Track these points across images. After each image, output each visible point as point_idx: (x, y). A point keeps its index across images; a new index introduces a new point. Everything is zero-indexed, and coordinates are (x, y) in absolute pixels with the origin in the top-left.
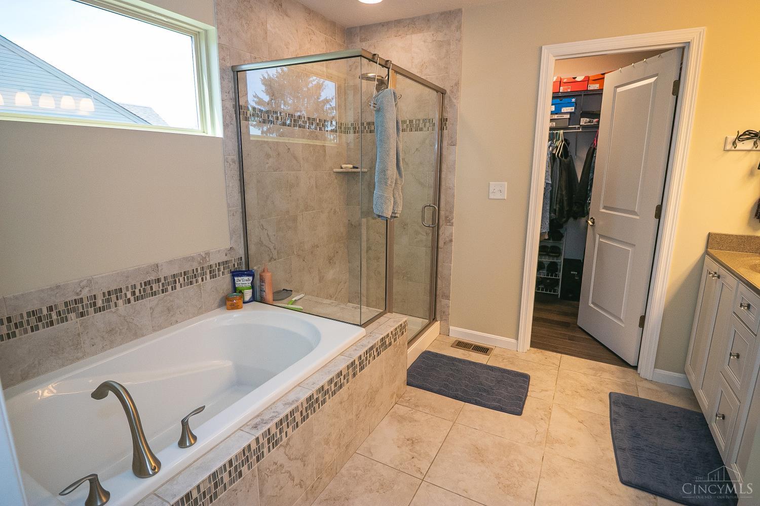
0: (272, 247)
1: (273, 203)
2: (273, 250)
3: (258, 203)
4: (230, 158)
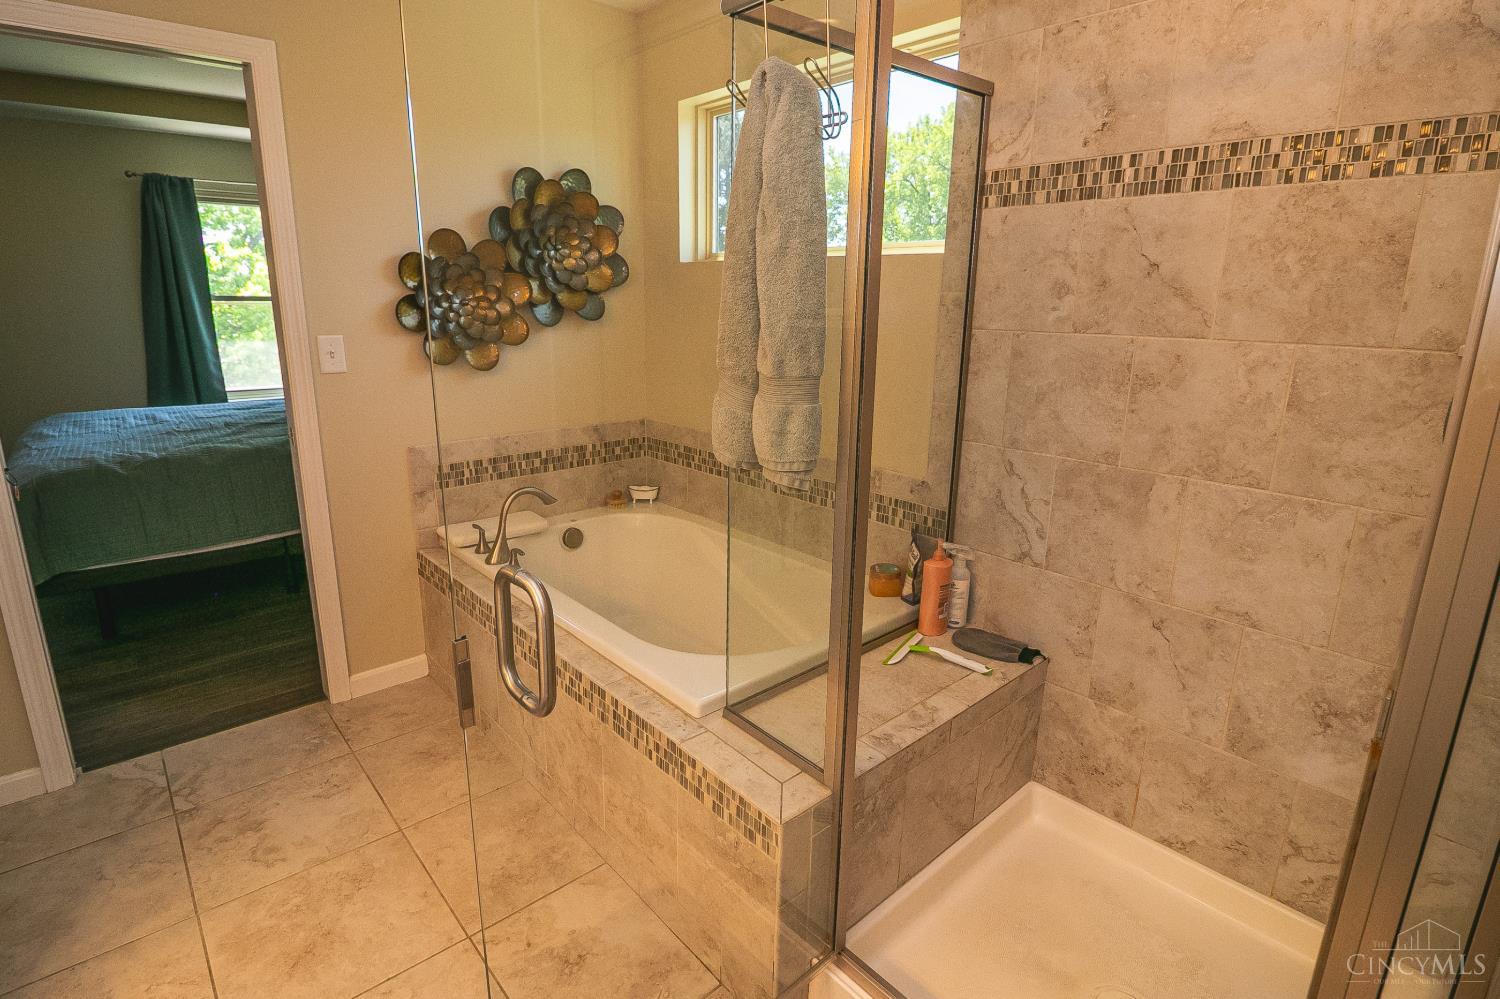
0: (1031, 527)
1: (1058, 418)
2: (1034, 537)
3: (1008, 409)
4: (951, 295)
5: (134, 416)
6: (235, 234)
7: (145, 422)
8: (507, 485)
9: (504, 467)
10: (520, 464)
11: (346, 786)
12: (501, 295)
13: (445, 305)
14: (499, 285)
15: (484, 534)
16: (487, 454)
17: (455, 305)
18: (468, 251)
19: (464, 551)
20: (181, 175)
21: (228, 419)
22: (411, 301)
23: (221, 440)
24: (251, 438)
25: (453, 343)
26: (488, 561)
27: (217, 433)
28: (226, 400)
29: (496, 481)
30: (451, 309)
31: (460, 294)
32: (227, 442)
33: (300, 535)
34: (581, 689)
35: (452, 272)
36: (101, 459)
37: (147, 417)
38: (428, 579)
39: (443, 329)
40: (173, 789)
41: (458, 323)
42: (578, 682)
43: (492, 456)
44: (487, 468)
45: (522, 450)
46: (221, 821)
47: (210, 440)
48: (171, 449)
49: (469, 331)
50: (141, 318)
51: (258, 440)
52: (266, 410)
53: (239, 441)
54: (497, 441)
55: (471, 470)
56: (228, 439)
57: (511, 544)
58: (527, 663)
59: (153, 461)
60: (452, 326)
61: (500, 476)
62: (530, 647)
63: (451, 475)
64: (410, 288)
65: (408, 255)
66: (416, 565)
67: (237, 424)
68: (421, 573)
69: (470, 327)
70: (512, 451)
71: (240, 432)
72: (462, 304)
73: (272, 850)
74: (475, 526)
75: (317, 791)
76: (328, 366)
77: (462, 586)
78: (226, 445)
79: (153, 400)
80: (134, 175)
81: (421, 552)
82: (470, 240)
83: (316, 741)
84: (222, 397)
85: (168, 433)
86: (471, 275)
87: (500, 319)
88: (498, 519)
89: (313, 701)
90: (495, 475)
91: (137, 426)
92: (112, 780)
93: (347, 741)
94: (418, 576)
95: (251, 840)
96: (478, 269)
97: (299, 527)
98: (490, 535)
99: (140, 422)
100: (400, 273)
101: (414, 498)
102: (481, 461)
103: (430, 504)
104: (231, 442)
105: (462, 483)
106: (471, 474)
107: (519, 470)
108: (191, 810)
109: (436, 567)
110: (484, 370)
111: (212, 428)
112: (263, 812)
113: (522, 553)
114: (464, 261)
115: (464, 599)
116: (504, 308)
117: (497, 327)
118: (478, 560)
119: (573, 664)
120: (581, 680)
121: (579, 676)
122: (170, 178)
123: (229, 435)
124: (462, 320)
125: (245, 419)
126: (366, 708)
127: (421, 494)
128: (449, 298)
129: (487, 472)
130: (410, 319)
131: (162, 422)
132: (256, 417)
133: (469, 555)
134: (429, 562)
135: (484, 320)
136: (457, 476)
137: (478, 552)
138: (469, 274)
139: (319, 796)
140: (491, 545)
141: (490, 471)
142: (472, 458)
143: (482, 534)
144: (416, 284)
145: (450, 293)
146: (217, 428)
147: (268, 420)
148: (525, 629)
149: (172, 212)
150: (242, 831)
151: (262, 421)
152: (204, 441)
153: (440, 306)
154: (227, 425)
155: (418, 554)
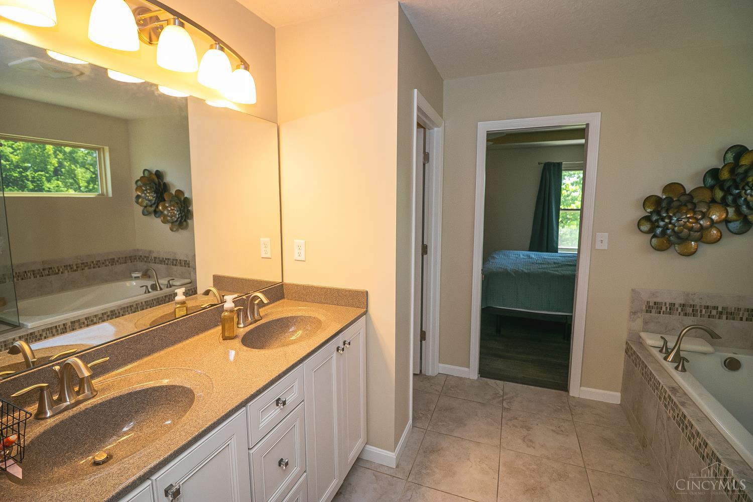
5: (523, 254)
6: (578, 178)
7: (526, 257)
8: (689, 320)
9: (689, 310)
10: (701, 311)
11: (567, 434)
12: (704, 215)
13: (667, 221)
14: (704, 210)
15: (667, 343)
16: (679, 301)
17: (673, 221)
18: (687, 192)
19: (652, 348)
20: (558, 161)
21: (555, 261)
22: (647, 219)
23: (551, 269)
24: (562, 270)
25: (669, 240)
26: (665, 359)
27: (550, 266)
28: (557, 252)
29: (682, 317)
30: (670, 223)
31: (678, 215)
32: (552, 270)
33: (572, 316)
34: (705, 453)
35: (675, 204)
36: (509, 269)
37: (527, 256)
38: (629, 356)
39: (664, 233)
40: (504, 398)
41: (673, 230)
42: (704, 447)
43: (682, 302)
44: (677, 309)
45: (704, 303)
46: (516, 419)
47: (546, 268)
48: (532, 270)
49: (681, 235)
50: (533, 218)
51: (565, 272)
52: (571, 259)
53: (557, 271)
54: (688, 295)
55: (667, 308)
56: (553, 269)
57: (682, 354)
58: (675, 422)
59: (525, 273)
60: (669, 232)
61: (686, 315)
62: (678, 414)
63: (653, 307)
64: (648, 212)
65: (650, 196)
66: (625, 347)
67: (558, 263)
68: (626, 352)
69: (681, 233)
70: (697, 302)
71: (558, 267)
72: (678, 220)
73: (531, 441)
74: (662, 337)
75: (554, 428)
76: (598, 246)
77: (646, 366)
78: (552, 272)
79: (531, 249)
80: (542, 163)
81: (629, 342)
82: (689, 187)
83: (559, 408)
84: (555, 250)
85: (533, 263)
86: (687, 206)
87: (702, 228)
88: (677, 337)
89: (562, 390)
90: (682, 313)
91: (523, 258)
92: (488, 384)
93: (572, 414)
94: (624, 353)
95: (524, 432)
96: (692, 203)
97: (572, 313)
98: (671, 345)
99: (524, 257)
100: (644, 205)
101: (630, 314)
102: (674, 304)
103: (639, 319)
104: (555, 271)
105: (660, 313)
106: (666, 309)
107: (699, 314)
108: (507, 408)
109: (634, 352)
110: (686, 256)
111: (548, 263)
112: (532, 424)
113: (687, 361)
114: (683, 199)
115: (646, 373)
116: (705, 223)
117: (699, 233)
118: (660, 357)
119: (703, 435)
120: (706, 447)
121: (706, 445)
122: (554, 163)
123: (554, 267)
124: (676, 229)
125: (562, 261)
126: (584, 404)
127: (635, 313)
128: (670, 218)
129: (677, 310)
130: (646, 227)
131: (531, 258)
132: (567, 262)
133: (655, 352)
134: (632, 348)
135: (691, 229)
136: (657, 308)
137: (661, 351)
138: (685, 205)
139: (554, 431)
140: (670, 351)
141: (680, 310)
142: (669, 300)
143: (666, 342)
144: (652, 210)
145: (671, 215)
146: (550, 264)
147: (571, 263)
148: (677, 403)
149: (552, 177)
150: (522, 427)
151: (569, 263)
152: (544, 268)
153: (663, 221)
154: (555, 263)
155: (627, 342)
